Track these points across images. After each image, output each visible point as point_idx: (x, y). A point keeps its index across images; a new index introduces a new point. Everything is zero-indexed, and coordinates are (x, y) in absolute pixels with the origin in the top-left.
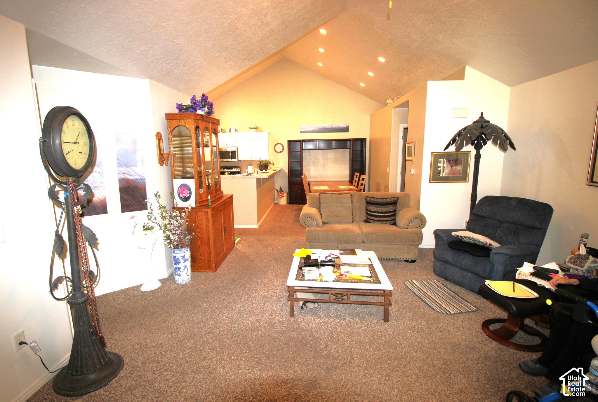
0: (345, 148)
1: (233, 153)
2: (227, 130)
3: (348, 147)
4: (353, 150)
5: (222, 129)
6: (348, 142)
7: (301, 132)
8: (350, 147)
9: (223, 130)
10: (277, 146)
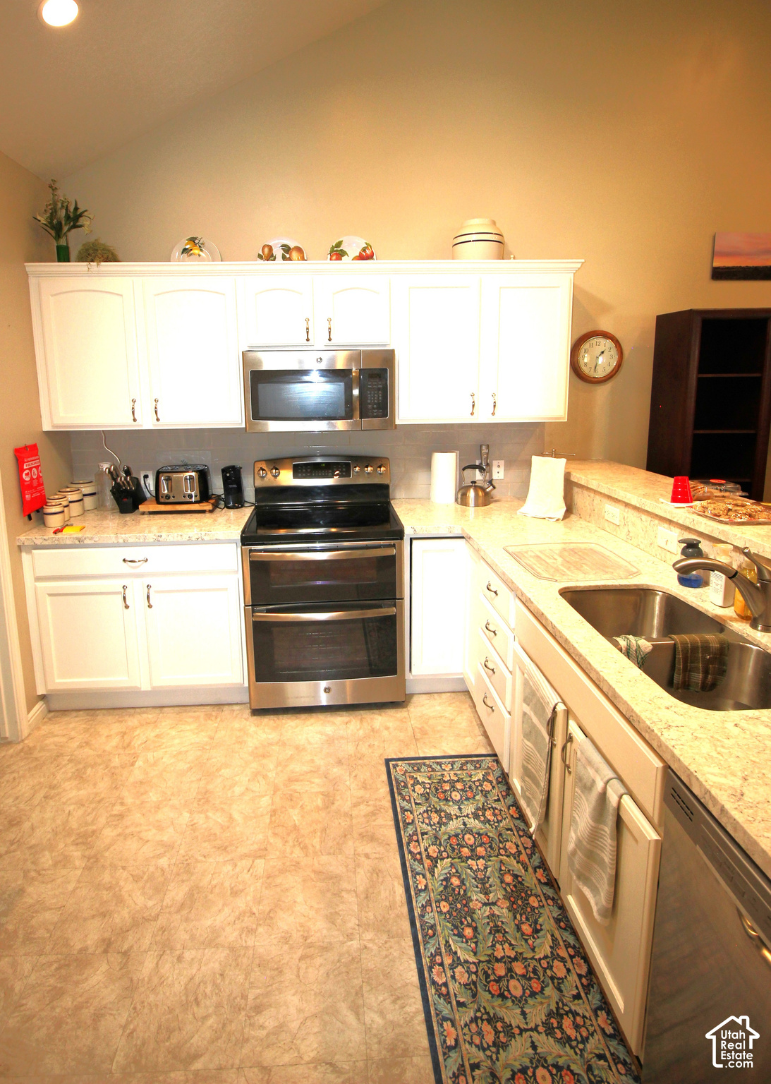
5: (285, 247)
10: (586, 345)
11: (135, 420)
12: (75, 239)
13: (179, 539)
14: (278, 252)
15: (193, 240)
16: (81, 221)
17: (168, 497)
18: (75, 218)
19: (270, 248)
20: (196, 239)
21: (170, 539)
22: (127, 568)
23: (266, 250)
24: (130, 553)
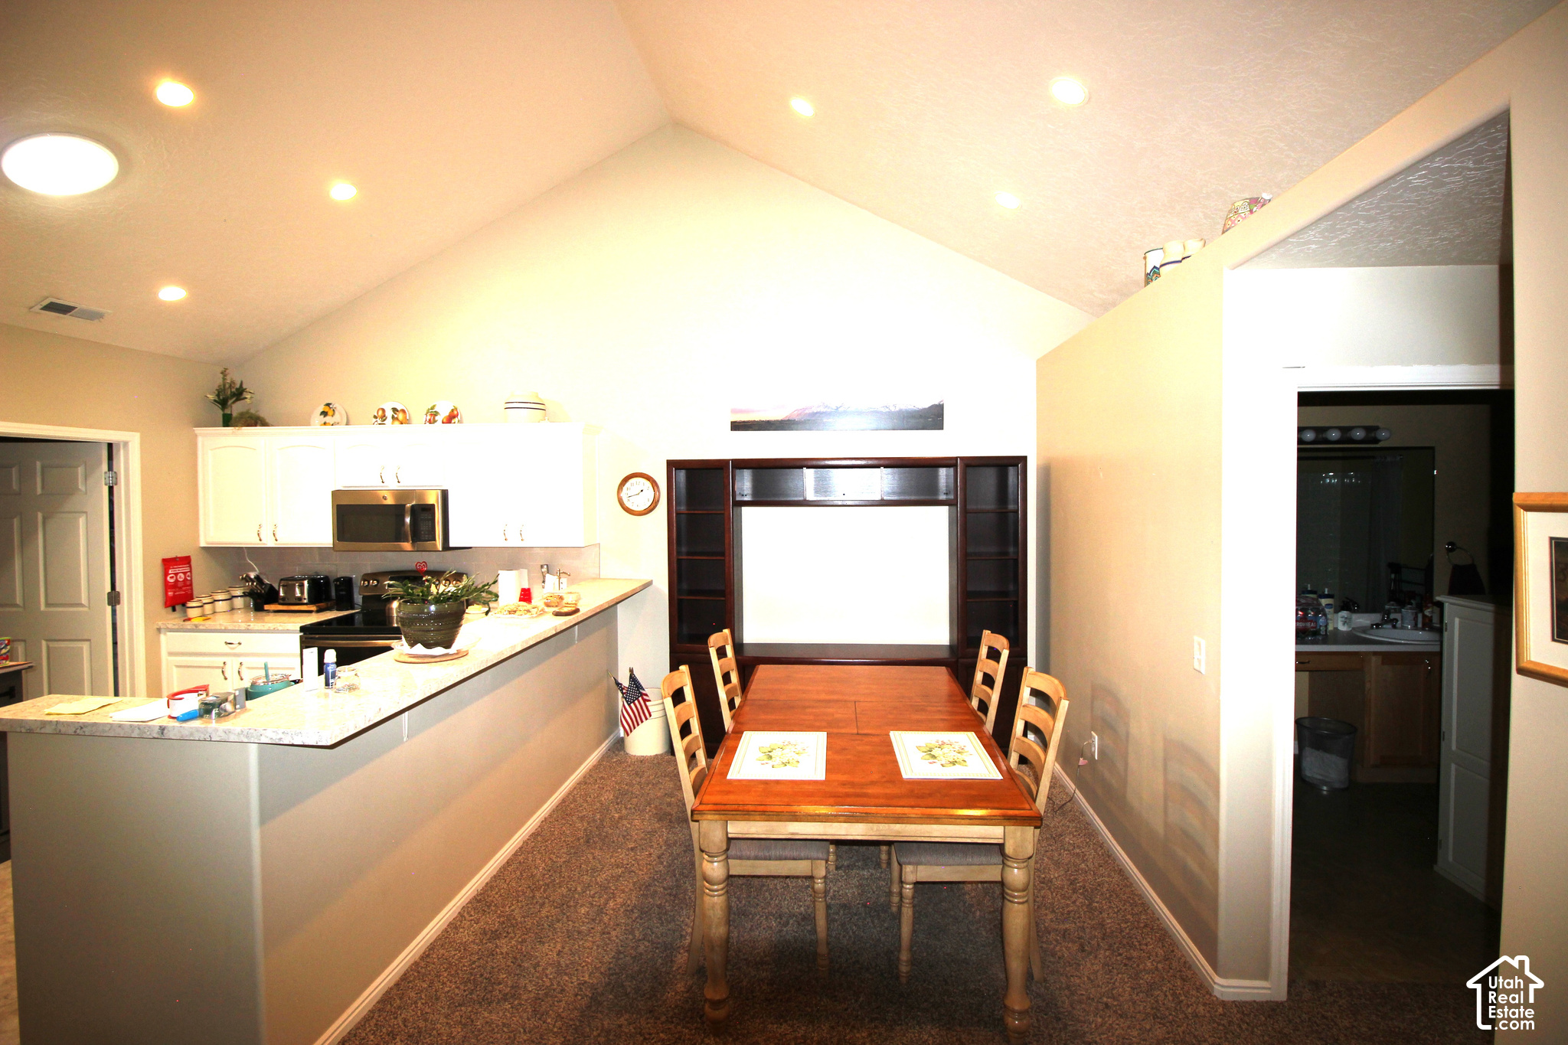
0: (928, 499)
1: (426, 515)
2: (418, 415)
3: (942, 497)
4: (965, 511)
5: (395, 410)
6: (943, 472)
7: (736, 426)
8: (952, 497)
9: (401, 416)
10: (628, 485)
11: (260, 540)
12: (236, 408)
13: (263, 628)
14: (389, 413)
15: (328, 405)
16: (245, 395)
17: (283, 599)
18: (239, 394)
19: (383, 410)
20: (330, 404)
21: (256, 628)
22: (227, 649)
23: (380, 413)
24: (229, 637)
